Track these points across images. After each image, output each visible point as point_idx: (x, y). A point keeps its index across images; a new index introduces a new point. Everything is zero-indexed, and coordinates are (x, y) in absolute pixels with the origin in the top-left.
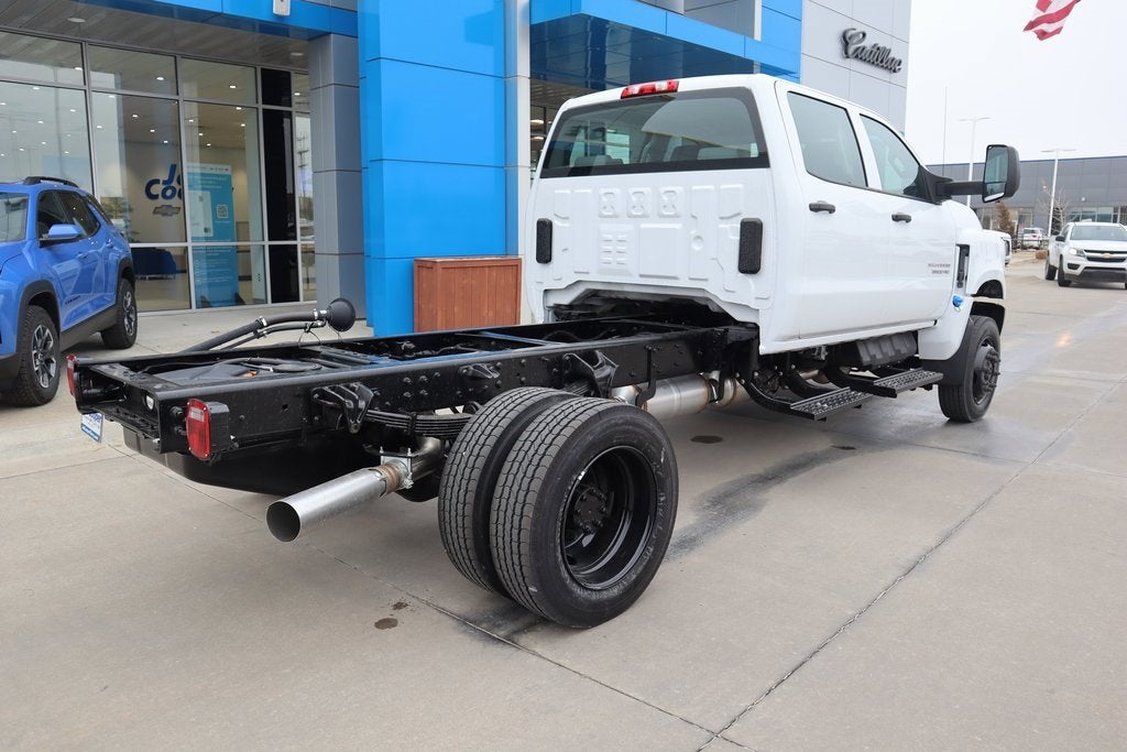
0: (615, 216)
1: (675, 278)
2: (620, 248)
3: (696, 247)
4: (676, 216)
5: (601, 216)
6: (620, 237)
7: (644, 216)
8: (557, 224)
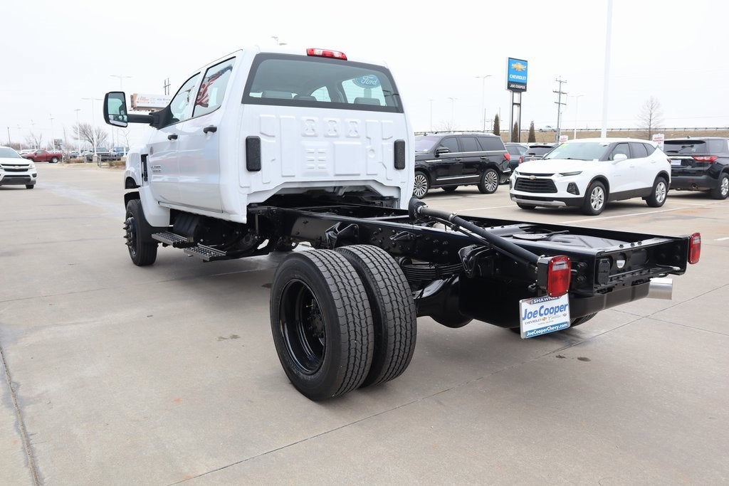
0: (315, 136)
1: (359, 175)
2: (320, 158)
3: (371, 156)
4: (358, 137)
5: (305, 136)
6: (321, 150)
7: (337, 137)
8: (263, 140)
